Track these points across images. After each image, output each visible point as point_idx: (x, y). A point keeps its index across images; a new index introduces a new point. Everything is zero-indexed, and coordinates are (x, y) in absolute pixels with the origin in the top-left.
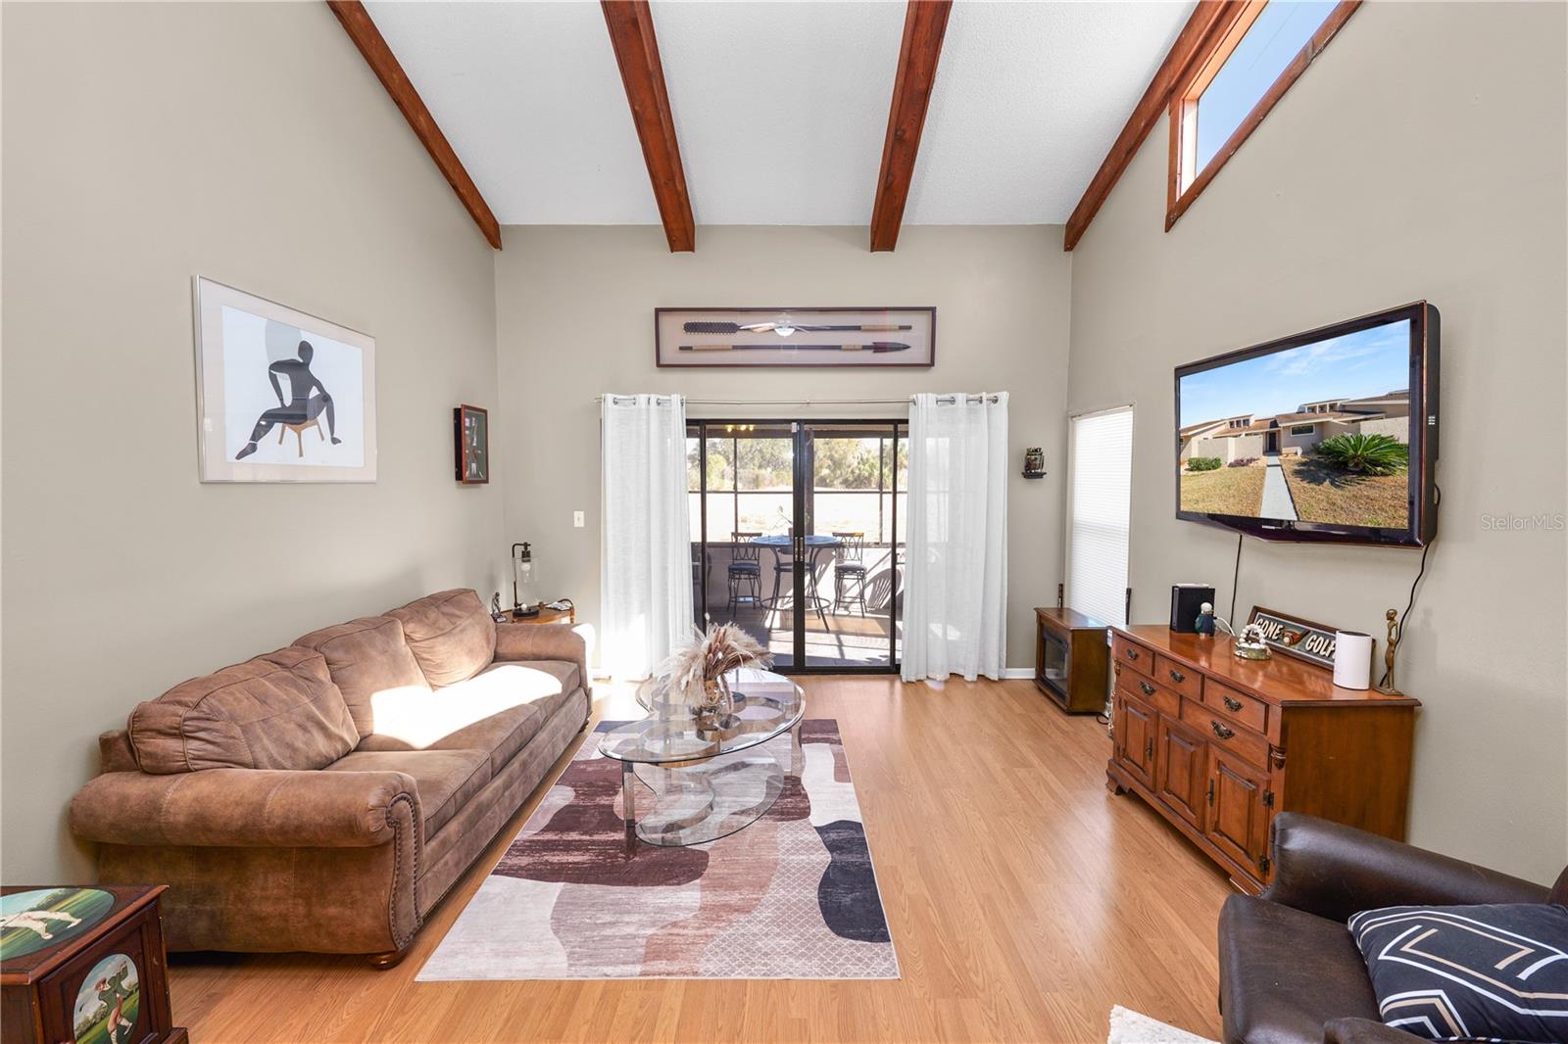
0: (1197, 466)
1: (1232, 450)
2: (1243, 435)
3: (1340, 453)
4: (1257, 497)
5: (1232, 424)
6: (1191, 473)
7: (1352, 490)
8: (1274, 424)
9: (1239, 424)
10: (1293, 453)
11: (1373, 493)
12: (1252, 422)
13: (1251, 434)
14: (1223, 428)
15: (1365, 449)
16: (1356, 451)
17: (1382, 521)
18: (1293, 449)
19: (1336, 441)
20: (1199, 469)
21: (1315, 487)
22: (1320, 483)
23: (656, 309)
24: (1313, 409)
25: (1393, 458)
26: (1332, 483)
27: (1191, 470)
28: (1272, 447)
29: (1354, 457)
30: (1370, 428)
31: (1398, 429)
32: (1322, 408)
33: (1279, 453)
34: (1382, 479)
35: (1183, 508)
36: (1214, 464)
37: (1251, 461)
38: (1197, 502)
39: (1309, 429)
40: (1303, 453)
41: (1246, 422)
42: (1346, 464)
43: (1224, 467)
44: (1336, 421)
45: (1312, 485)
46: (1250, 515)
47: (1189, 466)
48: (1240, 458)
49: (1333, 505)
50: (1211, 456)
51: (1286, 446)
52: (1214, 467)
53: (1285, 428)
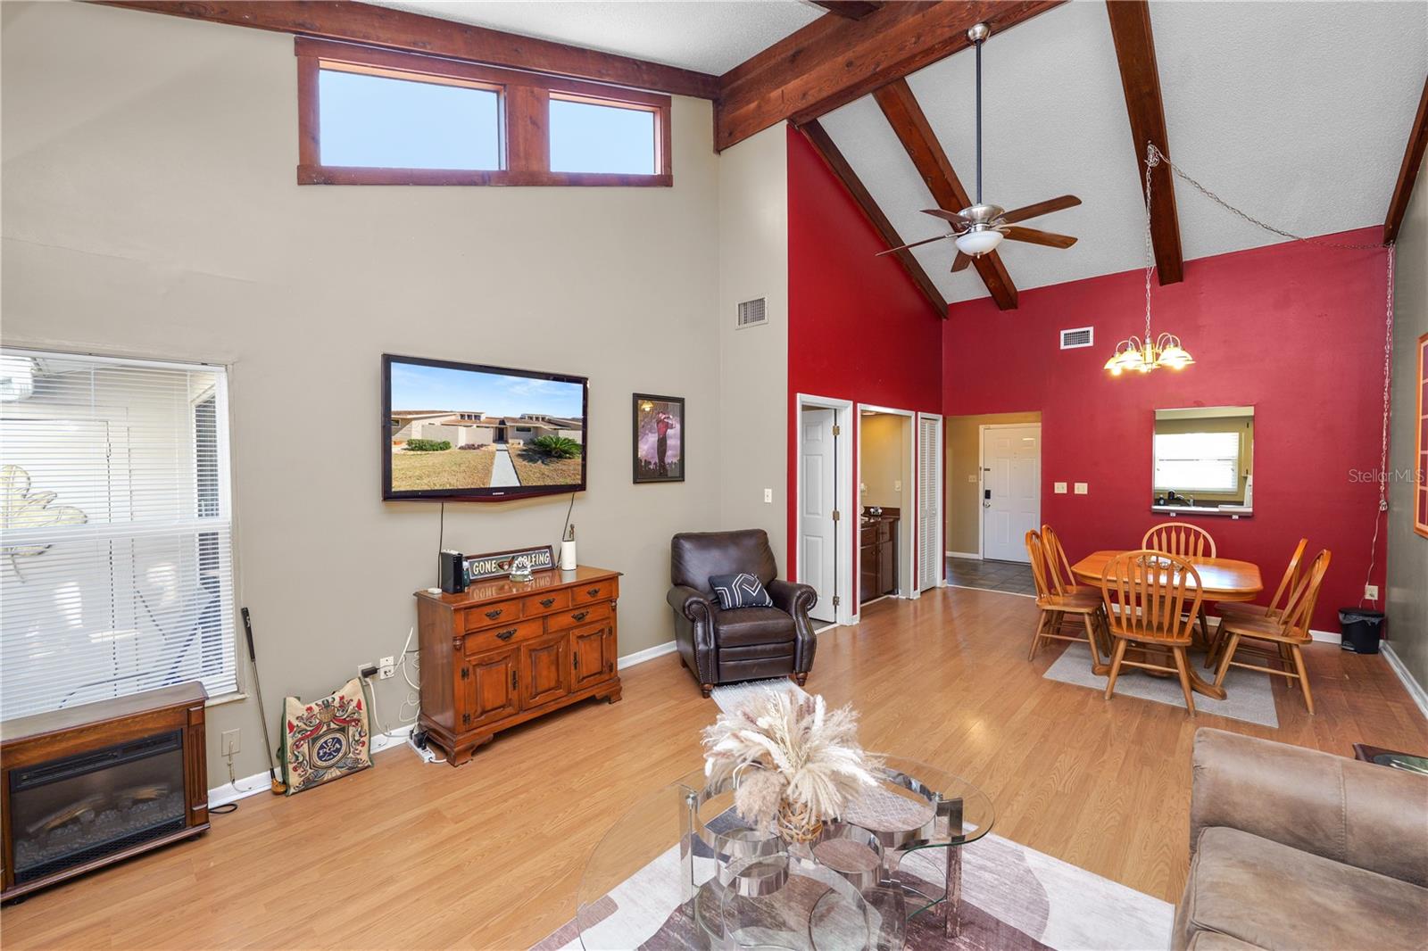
0: (419, 446)
1: (463, 436)
2: (475, 426)
3: (548, 446)
4: (487, 471)
5: (462, 416)
6: (412, 452)
7: (553, 466)
8: (502, 422)
9: (470, 418)
10: (517, 443)
11: (564, 468)
12: (483, 418)
13: (482, 427)
14: (453, 418)
15: (561, 445)
16: (556, 445)
17: (569, 481)
18: (517, 441)
19: (545, 439)
20: (420, 449)
21: (532, 465)
22: (535, 461)
24: (531, 418)
25: (574, 450)
26: (543, 462)
27: (413, 450)
28: (501, 437)
29: (555, 448)
30: (563, 434)
31: (576, 436)
32: (537, 419)
33: (506, 442)
34: (569, 461)
35: (395, 486)
36: (445, 446)
37: (482, 446)
38: (420, 478)
39: (528, 430)
40: (524, 444)
41: (477, 417)
42: (550, 452)
43: (454, 449)
44: (545, 427)
45: (529, 463)
46: (482, 486)
47: (407, 447)
48: (471, 443)
49: (543, 474)
50: (438, 438)
51: (512, 438)
52: (441, 449)
53: (511, 426)
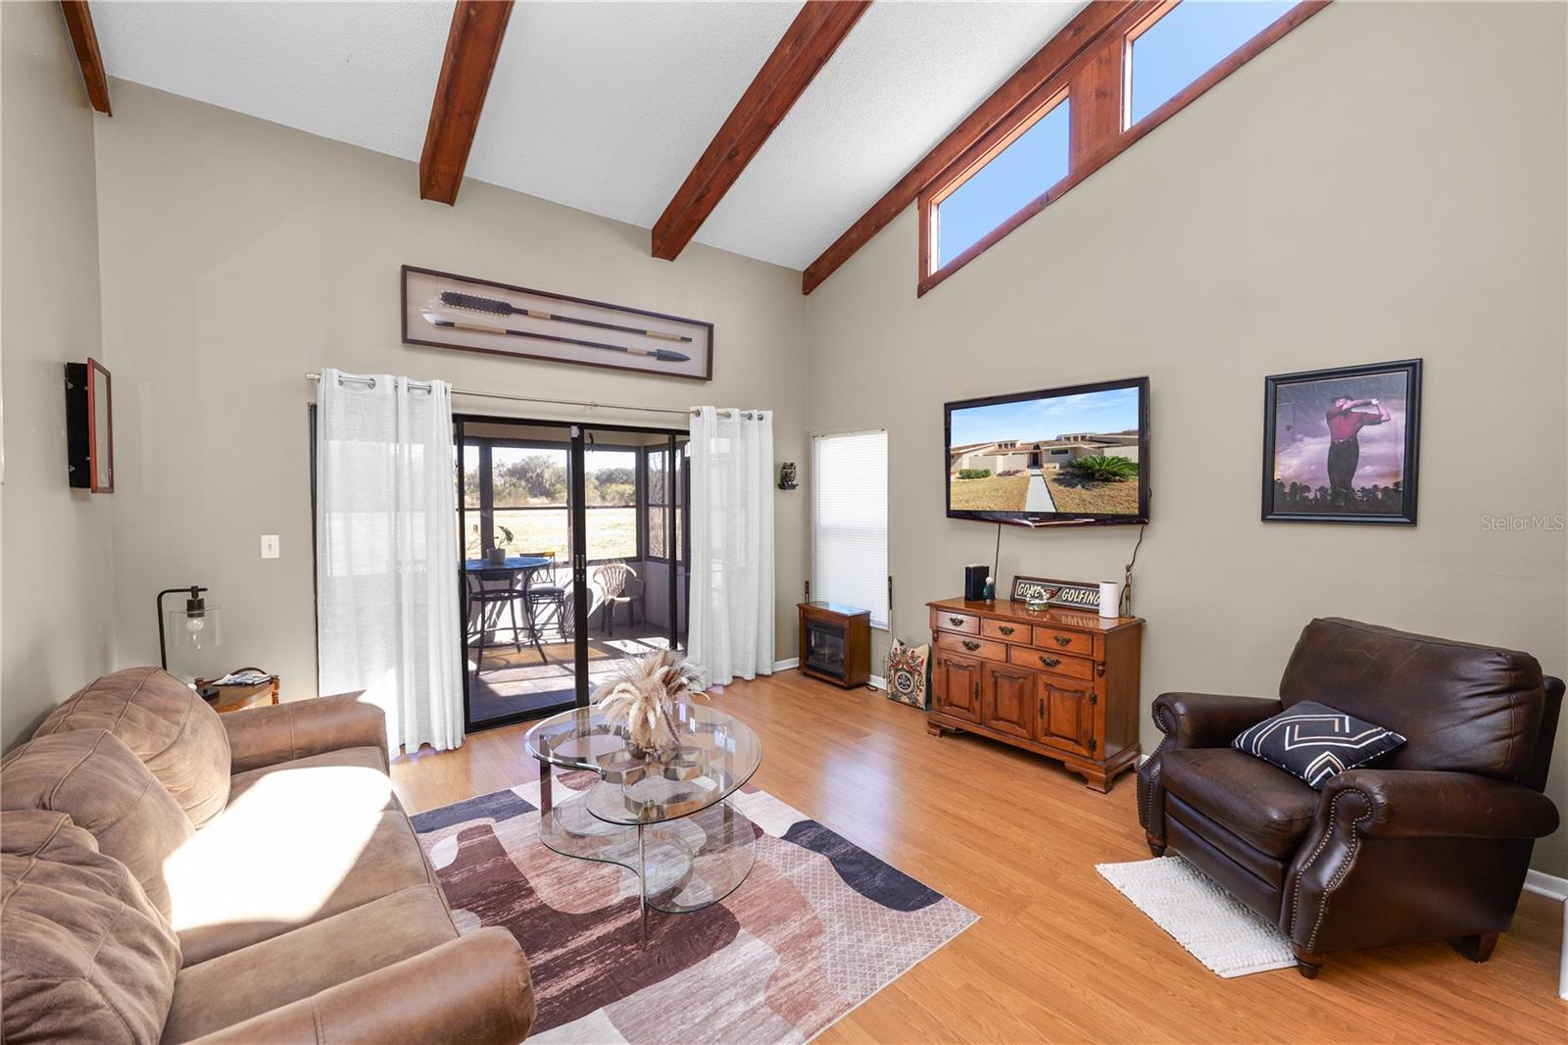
0: (967, 475)
1: (1001, 464)
2: (1011, 453)
3: (1089, 468)
4: (1022, 496)
5: (1000, 446)
6: (962, 480)
7: (1096, 491)
8: (1037, 447)
9: (1006, 447)
10: (1053, 467)
11: (1112, 493)
12: (1018, 445)
13: (1017, 453)
14: (992, 448)
15: (1107, 465)
16: (1101, 466)
17: (1120, 510)
18: (1052, 465)
19: (1086, 460)
20: (969, 477)
21: (1072, 490)
22: (1073, 486)
23: (403, 266)
24: (1068, 439)
25: (1126, 471)
26: (1083, 487)
27: (963, 478)
28: (1035, 461)
29: (1099, 470)
30: (1110, 453)
31: (1132, 454)
32: (1076, 438)
33: (1041, 467)
34: (1121, 485)
35: (954, 506)
36: (986, 474)
37: (1017, 472)
38: (967, 501)
39: (1065, 451)
40: (1061, 468)
41: (1013, 445)
42: (1093, 474)
43: (993, 476)
44: (1086, 447)
45: (1068, 488)
47: (958, 476)
48: (1007, 470)
49: (1084, 501)
50: (981, 468)
51: (1047, 462)
52: (983, 476)
53: (1045, 450)
